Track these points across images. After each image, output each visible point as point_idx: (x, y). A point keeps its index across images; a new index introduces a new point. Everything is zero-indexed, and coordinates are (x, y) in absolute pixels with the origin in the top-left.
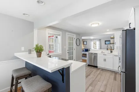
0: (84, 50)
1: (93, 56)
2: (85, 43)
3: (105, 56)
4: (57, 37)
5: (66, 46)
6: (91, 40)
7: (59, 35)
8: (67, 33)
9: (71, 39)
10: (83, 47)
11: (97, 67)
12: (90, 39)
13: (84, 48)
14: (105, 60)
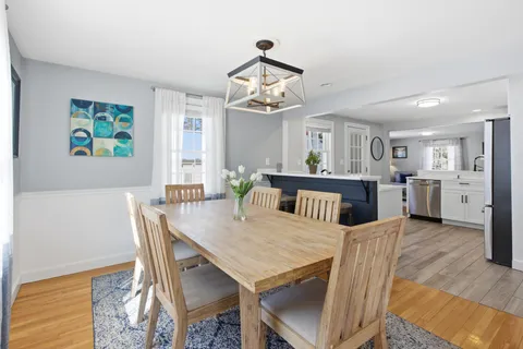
0: (398, 177)
1: (429, 190)
2: (400, 153)
3: (465, 187)
4: (321, 137)
5: (343, 158)
6: (426, 141)
7: (328, 131)
8: (346, 124)
9: (356, 139)
10: (393, 169)
11: (439, 221)
12: (422, 137)
13: (396, 172)
14: (465, 199)
